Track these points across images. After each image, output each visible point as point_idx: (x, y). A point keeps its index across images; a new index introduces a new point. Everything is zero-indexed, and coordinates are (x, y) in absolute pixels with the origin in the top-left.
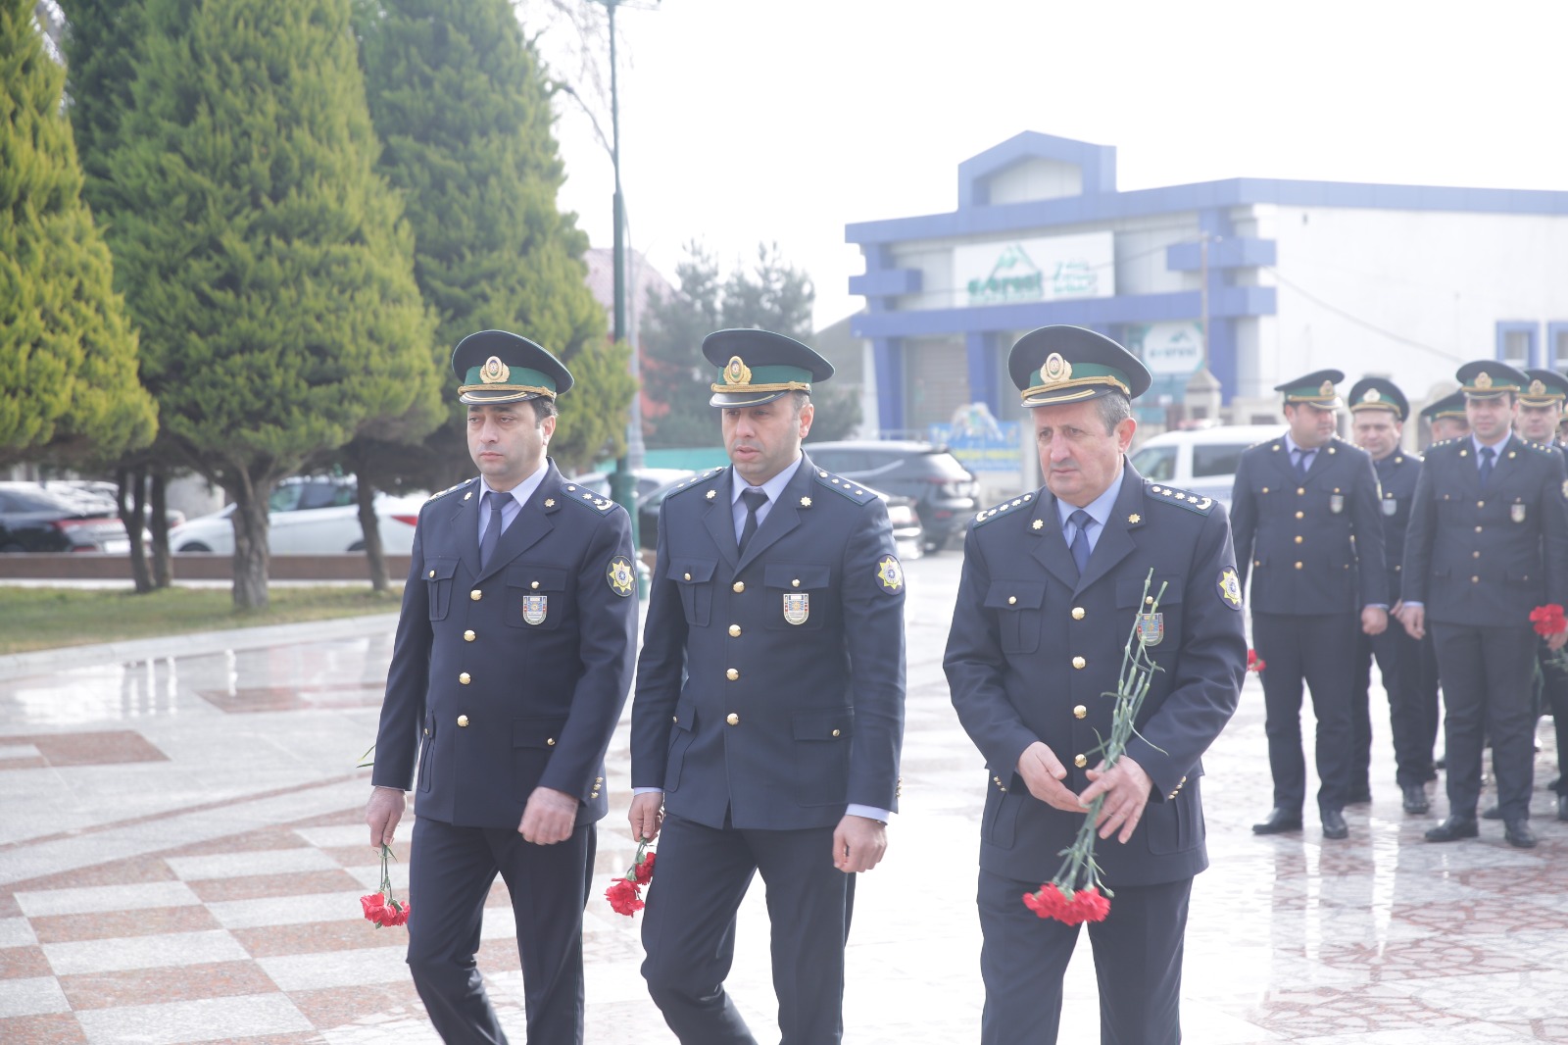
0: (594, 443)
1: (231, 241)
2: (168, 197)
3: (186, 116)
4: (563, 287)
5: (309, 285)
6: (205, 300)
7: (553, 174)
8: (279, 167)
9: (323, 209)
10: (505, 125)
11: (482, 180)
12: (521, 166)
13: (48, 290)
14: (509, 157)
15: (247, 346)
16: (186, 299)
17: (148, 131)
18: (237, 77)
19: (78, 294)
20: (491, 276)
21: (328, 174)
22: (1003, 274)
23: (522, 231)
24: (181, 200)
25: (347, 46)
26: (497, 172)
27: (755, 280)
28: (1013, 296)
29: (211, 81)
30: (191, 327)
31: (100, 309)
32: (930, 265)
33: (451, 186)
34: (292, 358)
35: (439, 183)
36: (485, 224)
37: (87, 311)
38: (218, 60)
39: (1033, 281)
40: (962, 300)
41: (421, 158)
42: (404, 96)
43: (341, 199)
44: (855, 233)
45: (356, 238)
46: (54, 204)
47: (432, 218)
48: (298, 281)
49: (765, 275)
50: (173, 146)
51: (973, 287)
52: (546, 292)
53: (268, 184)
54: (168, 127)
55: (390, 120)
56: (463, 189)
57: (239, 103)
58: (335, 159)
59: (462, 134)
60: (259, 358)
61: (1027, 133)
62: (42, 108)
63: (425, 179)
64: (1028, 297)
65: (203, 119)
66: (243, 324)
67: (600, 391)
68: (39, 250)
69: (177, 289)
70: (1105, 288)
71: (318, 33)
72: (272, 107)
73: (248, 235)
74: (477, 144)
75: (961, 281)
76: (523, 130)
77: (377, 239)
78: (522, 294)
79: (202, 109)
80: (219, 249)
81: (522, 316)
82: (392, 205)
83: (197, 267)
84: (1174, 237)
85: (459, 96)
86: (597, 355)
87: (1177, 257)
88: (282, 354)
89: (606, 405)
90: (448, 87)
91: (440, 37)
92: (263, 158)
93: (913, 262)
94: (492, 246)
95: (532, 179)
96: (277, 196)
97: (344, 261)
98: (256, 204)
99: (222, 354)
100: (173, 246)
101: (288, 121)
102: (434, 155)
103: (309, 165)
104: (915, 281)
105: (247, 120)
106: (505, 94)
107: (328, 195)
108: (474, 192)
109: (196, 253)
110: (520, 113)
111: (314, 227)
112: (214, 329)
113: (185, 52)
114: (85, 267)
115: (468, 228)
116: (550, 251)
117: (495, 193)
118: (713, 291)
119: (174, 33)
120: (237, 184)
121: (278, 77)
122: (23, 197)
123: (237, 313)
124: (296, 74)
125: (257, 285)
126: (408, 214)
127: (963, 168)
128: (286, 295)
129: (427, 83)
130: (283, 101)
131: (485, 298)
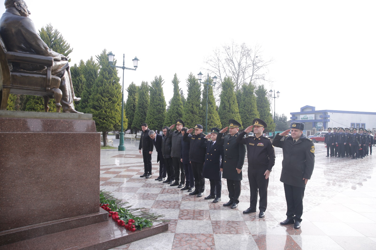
0: (272, 131)
1: (247, 115)
2: (243, 112)
3: (244, 107)
4: (270, 119)
5: (253, 118)
6: (245, 120)
7: (270, 110)
8: (251, 110)
9: (254, 113)
10: (266, 107)
11: (265, 111)
12: (267, 110)
13: (237, 119)
14: (267, 109)
15: (248, 123)
16: (244, 119)
17: (241, 108)
18: (248, 104)
19: (239, 119)
20: (265, 118)
21: (254, 111)
22: (304, 117)
23: (267, 115)
24: (244, 112)
25: (256, 101)
26: (266, 110)
27: (282, 117)
28: (305, 119)
29: (246, 104)
30: (244, 121)
31: (240, 120)
32: (298, 116)
33: (262, 111)
34: (251, 124)
35: (261, 111)
36: (265, 114)
37: (239, 120)
38: (247, 103)
39: (307, 118)
40: (301, 120)
41: (260, 109)
42: (259, 105)
43: (255, 112)
44: (291, 114)
45: (256, 115)
46: (237, 113)
47: (261, 113)
48: (252, 118)
49: (283, 117)
50: (243, 109)
51: (302, 118)
52: (269, 119)
53: (250, 111)
54: (243, 107)
55: (258, 106)
56: (263, 112)
57: (248, 106)
58: (255, 110)
59: (263, 107)
60: (249, 124)
61: (307, 106)
62: (237, 107)
63: (260, 111)
64: (307, 119)
65: (246, 107)
66: (248, 121)
67: (273, 127)
68: (236, 116)
69: (243, 119)
70: (314, 119)
71: (254, 101)
72: (250, 106)
73: (248, 115)
74: (264, 108)
75: (301, 118)
76: (268, 107)
77: (257, 115)
78: (267, 119)
79: (246, 106)
80: (246, 116)
81: (267, 121)
82: (258, 113)
83: (245, 117)
84: (320, 115)
85: (263, 105)
86: (273, 124)
87: (320, 117)
88: (251, 123)
89: (273, 128)
90: (262, 104)
91: (262, 100)
92: (250, 109)
93: (296, 116)
94: (265, 116)
95: (268, 111)
96: (251, 112)
97: (255, 117)
98: (249, 113)
99: (246, 123)
100: (243, 116)
101: (252, 107)
102: (261, 109)
103: (253, 110)
104: (296, 118)
105: (249, 107)
106: (267, 105)
107: (254, 112)
108: (264, 112)
109: (245, 116)
110: (268, 106)
111: (253, 114)
112: (246, 121)
113: (245, 102)
114: (239, 117)
115: (264, 114)
116: (270, 116)
117: (266, 112)
118: (278, 118)
119: (244, 101)
120: (248, 111)
121: (251, 104)
122: (235, 113)
123: (248, 120)
124: (252, 104)
125: (249, 118)
126: (259, 113)
127: (301, 108)
128: (251, 119)
129: (261, 104)
130: (251, 106)
131: (265, 120)
